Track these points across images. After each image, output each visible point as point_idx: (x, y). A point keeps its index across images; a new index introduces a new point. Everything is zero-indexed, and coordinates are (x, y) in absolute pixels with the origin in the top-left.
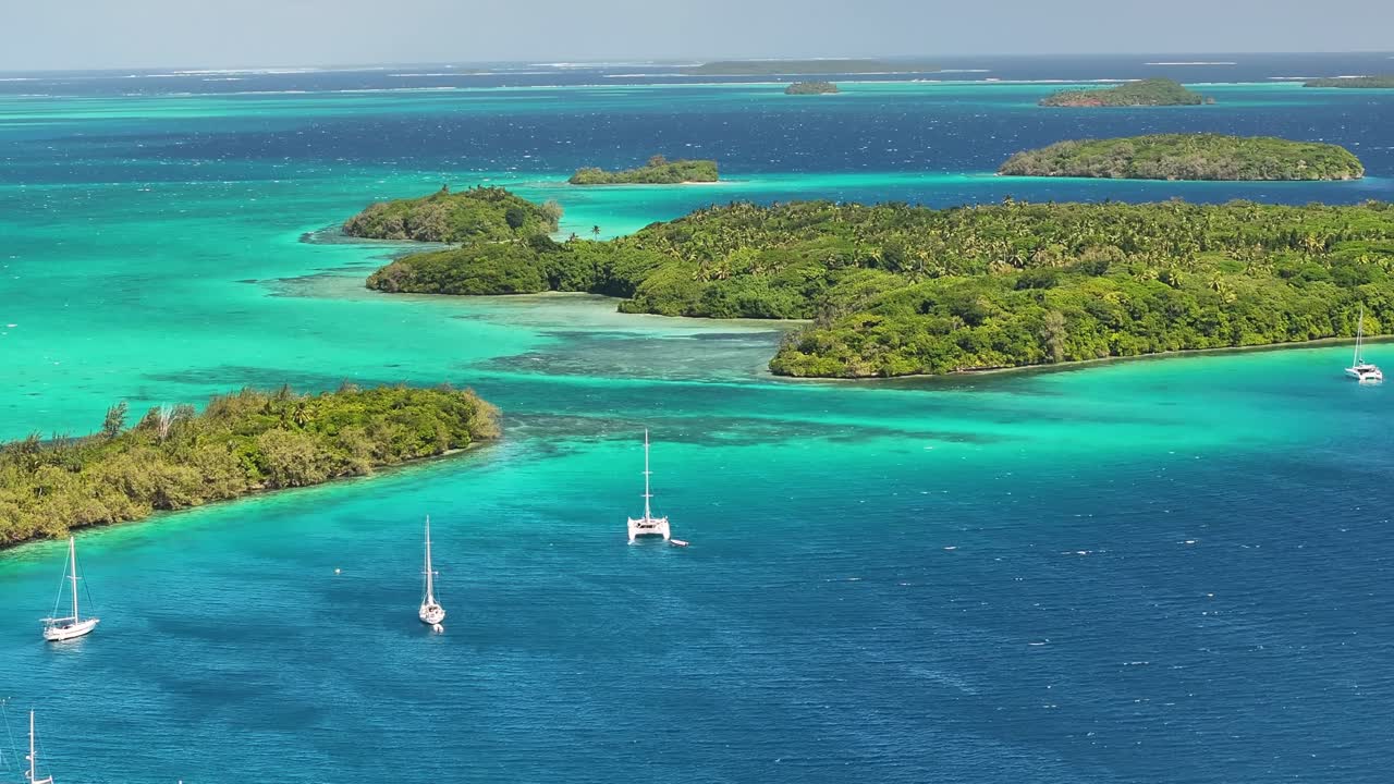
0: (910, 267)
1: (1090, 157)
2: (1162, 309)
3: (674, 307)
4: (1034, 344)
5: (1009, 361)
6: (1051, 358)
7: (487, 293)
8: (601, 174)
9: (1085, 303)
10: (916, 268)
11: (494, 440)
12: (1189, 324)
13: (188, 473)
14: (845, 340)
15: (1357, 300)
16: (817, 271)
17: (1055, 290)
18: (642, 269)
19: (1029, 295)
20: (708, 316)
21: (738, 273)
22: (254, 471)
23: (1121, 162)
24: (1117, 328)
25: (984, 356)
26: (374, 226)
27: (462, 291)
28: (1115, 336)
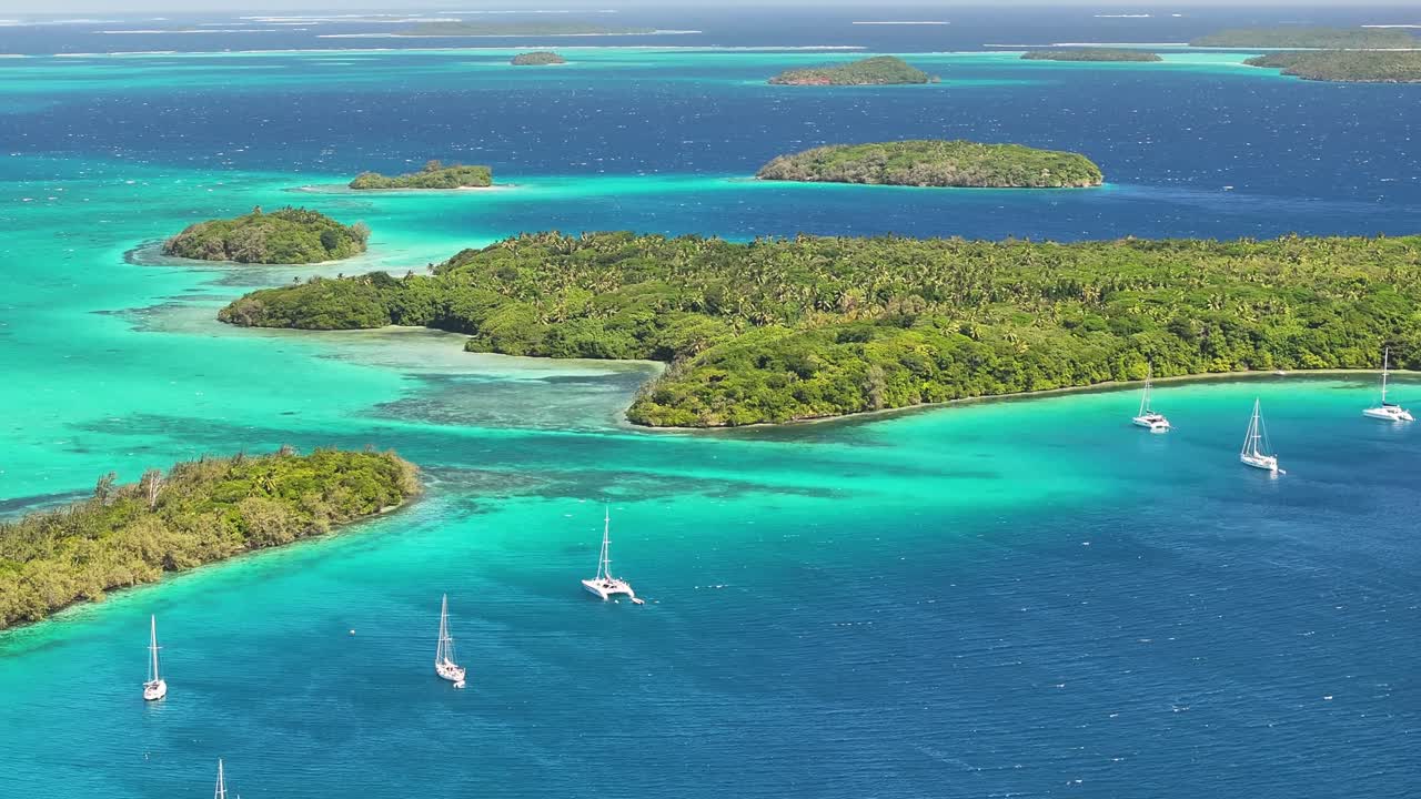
0: (728, 311)
1: (844, 162)
2: (965, 360)
3: (517, 347)
4: (858, 395)
5: (837, 410)
6: (873, 406)
7: (336, 328)
8: (381, 179)
9: (899, 356)
10: (735, 311)
11: (418, 498)
12: (989, 373)
13: (190, 540)
14: (696, 393)
15: (1131, 347)
16: (646, 316)
17: (872, 344)
18: (481, 308)
19: (850, 349)
20: (549, 356)
21: (575, 317)
22: (237, 534)
23: (875, 169)
24: (927, 378)
25: (816, 407)
26: (195, 247)
27: (312, 326)
28: (926, 385)
